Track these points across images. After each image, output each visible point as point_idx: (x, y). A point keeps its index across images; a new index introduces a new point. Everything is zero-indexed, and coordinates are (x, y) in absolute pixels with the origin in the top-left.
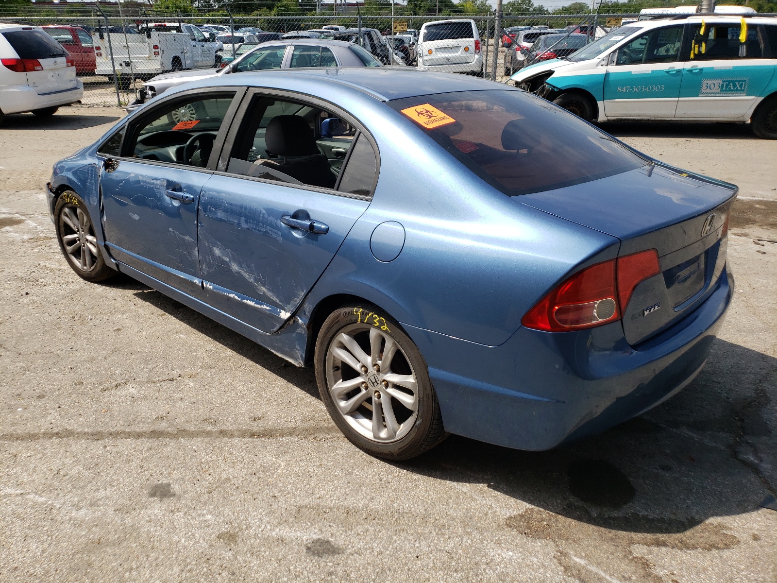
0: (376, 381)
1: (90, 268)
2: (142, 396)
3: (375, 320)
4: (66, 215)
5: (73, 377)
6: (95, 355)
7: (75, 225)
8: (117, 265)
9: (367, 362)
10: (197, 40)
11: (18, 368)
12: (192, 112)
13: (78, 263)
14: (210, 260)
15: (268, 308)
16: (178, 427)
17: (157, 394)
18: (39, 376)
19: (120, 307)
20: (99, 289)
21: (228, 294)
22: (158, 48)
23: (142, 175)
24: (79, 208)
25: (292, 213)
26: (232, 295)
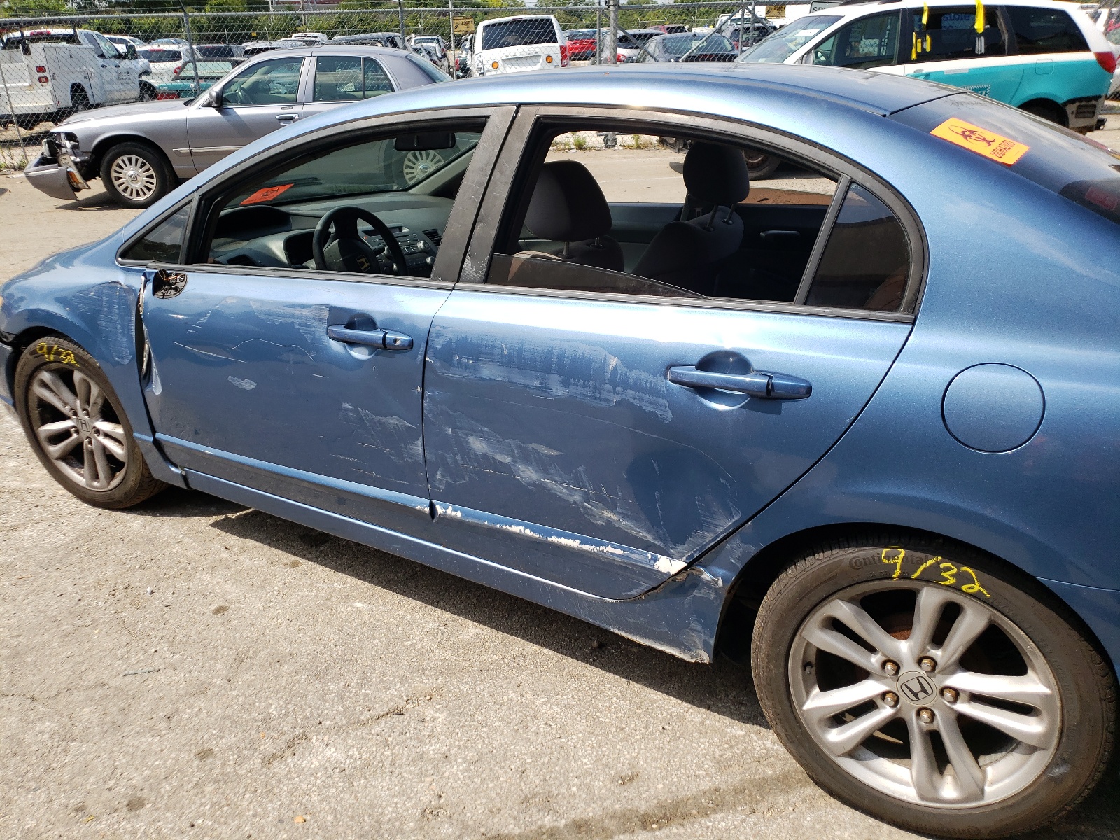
0: (924, 690)
1: (109, 484)
2: (359, 762)
3: (944, 574)
4: (44, 385)
5: (183, 741)
6: (203, 676)
7: (66, 404)
8: (185, 478)
9: (898, 651)
10: (107, 56)
11: (46, 736)
12: (148, 173)
13: (78, 476)
14: (456, 461)
15: (619, 552)
16: (483, 830)
17: (388, 753)
18: (104, 749)
19: (197, 557)
20: (136, 523)
21: (504, 527)
22: (45, 71)
23: (255, 301)
24: (79, 370)
25: (696, 361)
26: (515, 529)
